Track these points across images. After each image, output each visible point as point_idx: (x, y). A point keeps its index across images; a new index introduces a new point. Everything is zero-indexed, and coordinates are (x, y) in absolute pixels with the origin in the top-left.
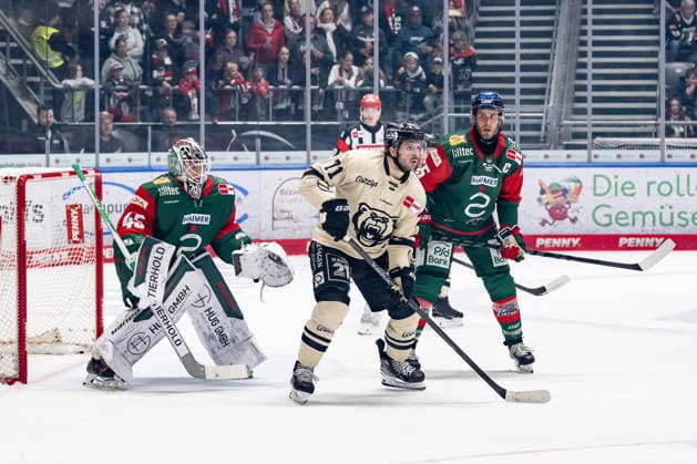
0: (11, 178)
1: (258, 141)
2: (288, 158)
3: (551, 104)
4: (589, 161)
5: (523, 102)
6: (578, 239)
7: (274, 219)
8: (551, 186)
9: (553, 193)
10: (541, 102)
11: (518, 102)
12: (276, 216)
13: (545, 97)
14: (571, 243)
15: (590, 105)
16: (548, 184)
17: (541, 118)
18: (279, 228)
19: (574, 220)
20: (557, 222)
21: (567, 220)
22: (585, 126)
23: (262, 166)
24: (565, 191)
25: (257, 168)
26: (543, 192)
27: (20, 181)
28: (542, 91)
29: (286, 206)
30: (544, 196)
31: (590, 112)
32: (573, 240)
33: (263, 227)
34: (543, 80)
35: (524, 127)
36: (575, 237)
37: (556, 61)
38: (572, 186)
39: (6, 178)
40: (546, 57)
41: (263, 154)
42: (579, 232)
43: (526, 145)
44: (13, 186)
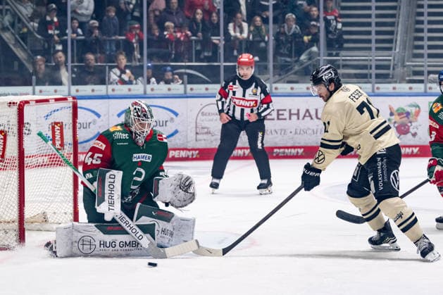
0: (14, 103)
1: (185, 77)
2: (207, 89)
3: (397, 50)
4: (426, 92)
5: (377, 49)
6: (417, 149)
7: (197, 133)
8: (398, 110)
9: (399, 114)
10: (390, 49)
11: (373, 49)
12: (198, 131)
13: (393, 45)
14: (412, 151)
15: (426, 51)
16: (395, 109)
17: (390, 60)
18: (200, 140)
19: (414, 135)
20: (402, 136)
21: (409, 135)
22: (422, 66)
23: (188, 95)
24: (408, 114)
25: (185, 96)
26: (392, 114)
27: (20, 105)
28: (390, 41)
29: (206, 124)
30: (393, 117)
31: (426, 56)
32: (414, 149)
33: (189, 139)
34: (392, 33)
35: (378, 67)
36: (416, 147)
37: (401, 20)
38: (413, 110)
39: (10, 103)
40: (393, 16)
41: (189, 86)
42: (418, 144)
43: (379, 80)
44: (15, 109)
